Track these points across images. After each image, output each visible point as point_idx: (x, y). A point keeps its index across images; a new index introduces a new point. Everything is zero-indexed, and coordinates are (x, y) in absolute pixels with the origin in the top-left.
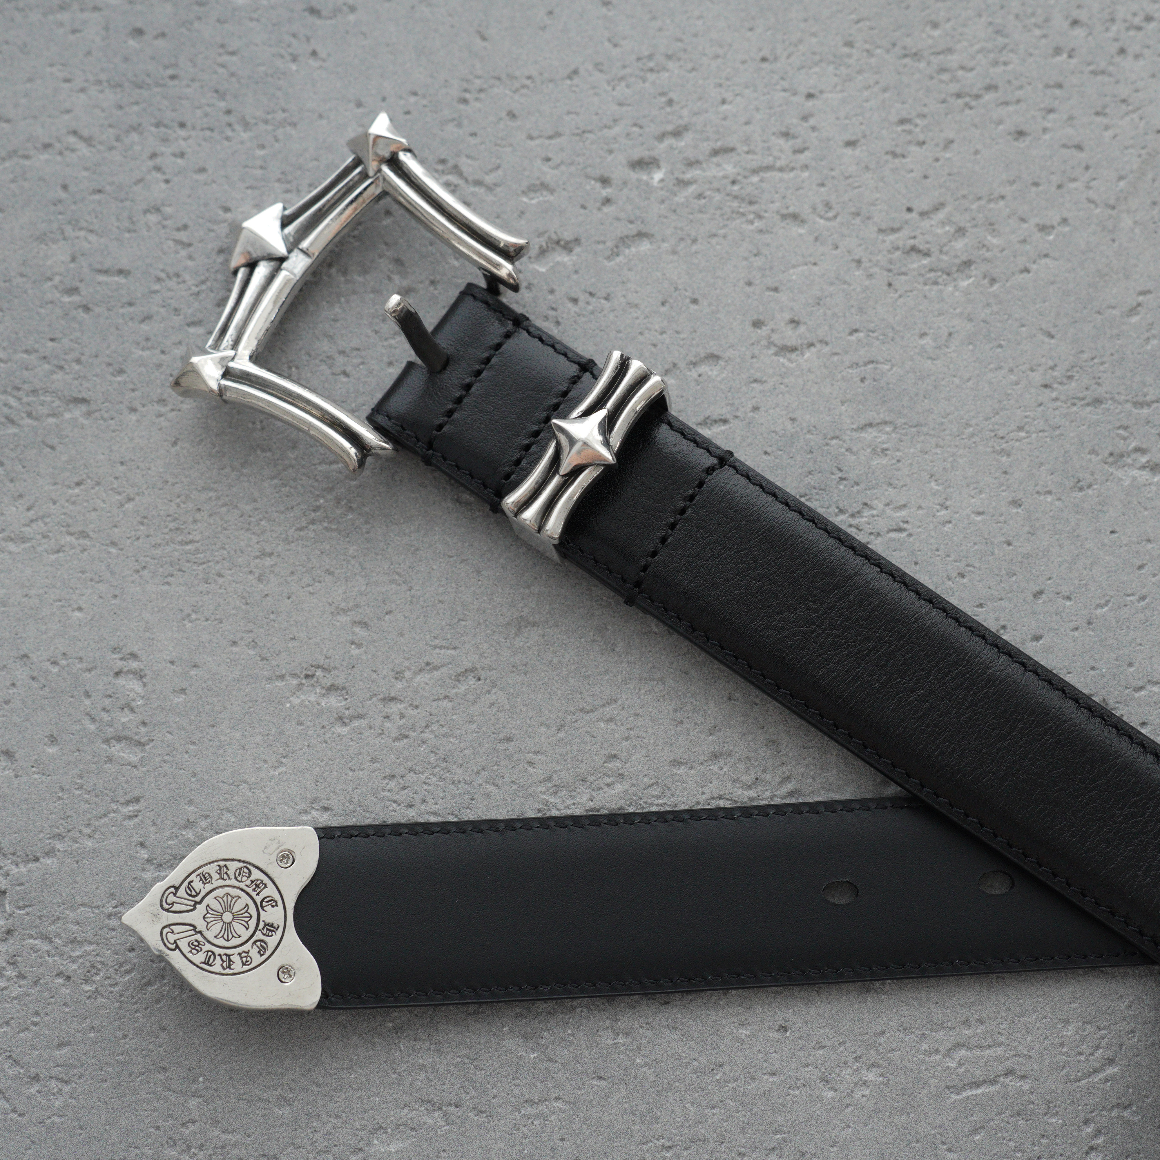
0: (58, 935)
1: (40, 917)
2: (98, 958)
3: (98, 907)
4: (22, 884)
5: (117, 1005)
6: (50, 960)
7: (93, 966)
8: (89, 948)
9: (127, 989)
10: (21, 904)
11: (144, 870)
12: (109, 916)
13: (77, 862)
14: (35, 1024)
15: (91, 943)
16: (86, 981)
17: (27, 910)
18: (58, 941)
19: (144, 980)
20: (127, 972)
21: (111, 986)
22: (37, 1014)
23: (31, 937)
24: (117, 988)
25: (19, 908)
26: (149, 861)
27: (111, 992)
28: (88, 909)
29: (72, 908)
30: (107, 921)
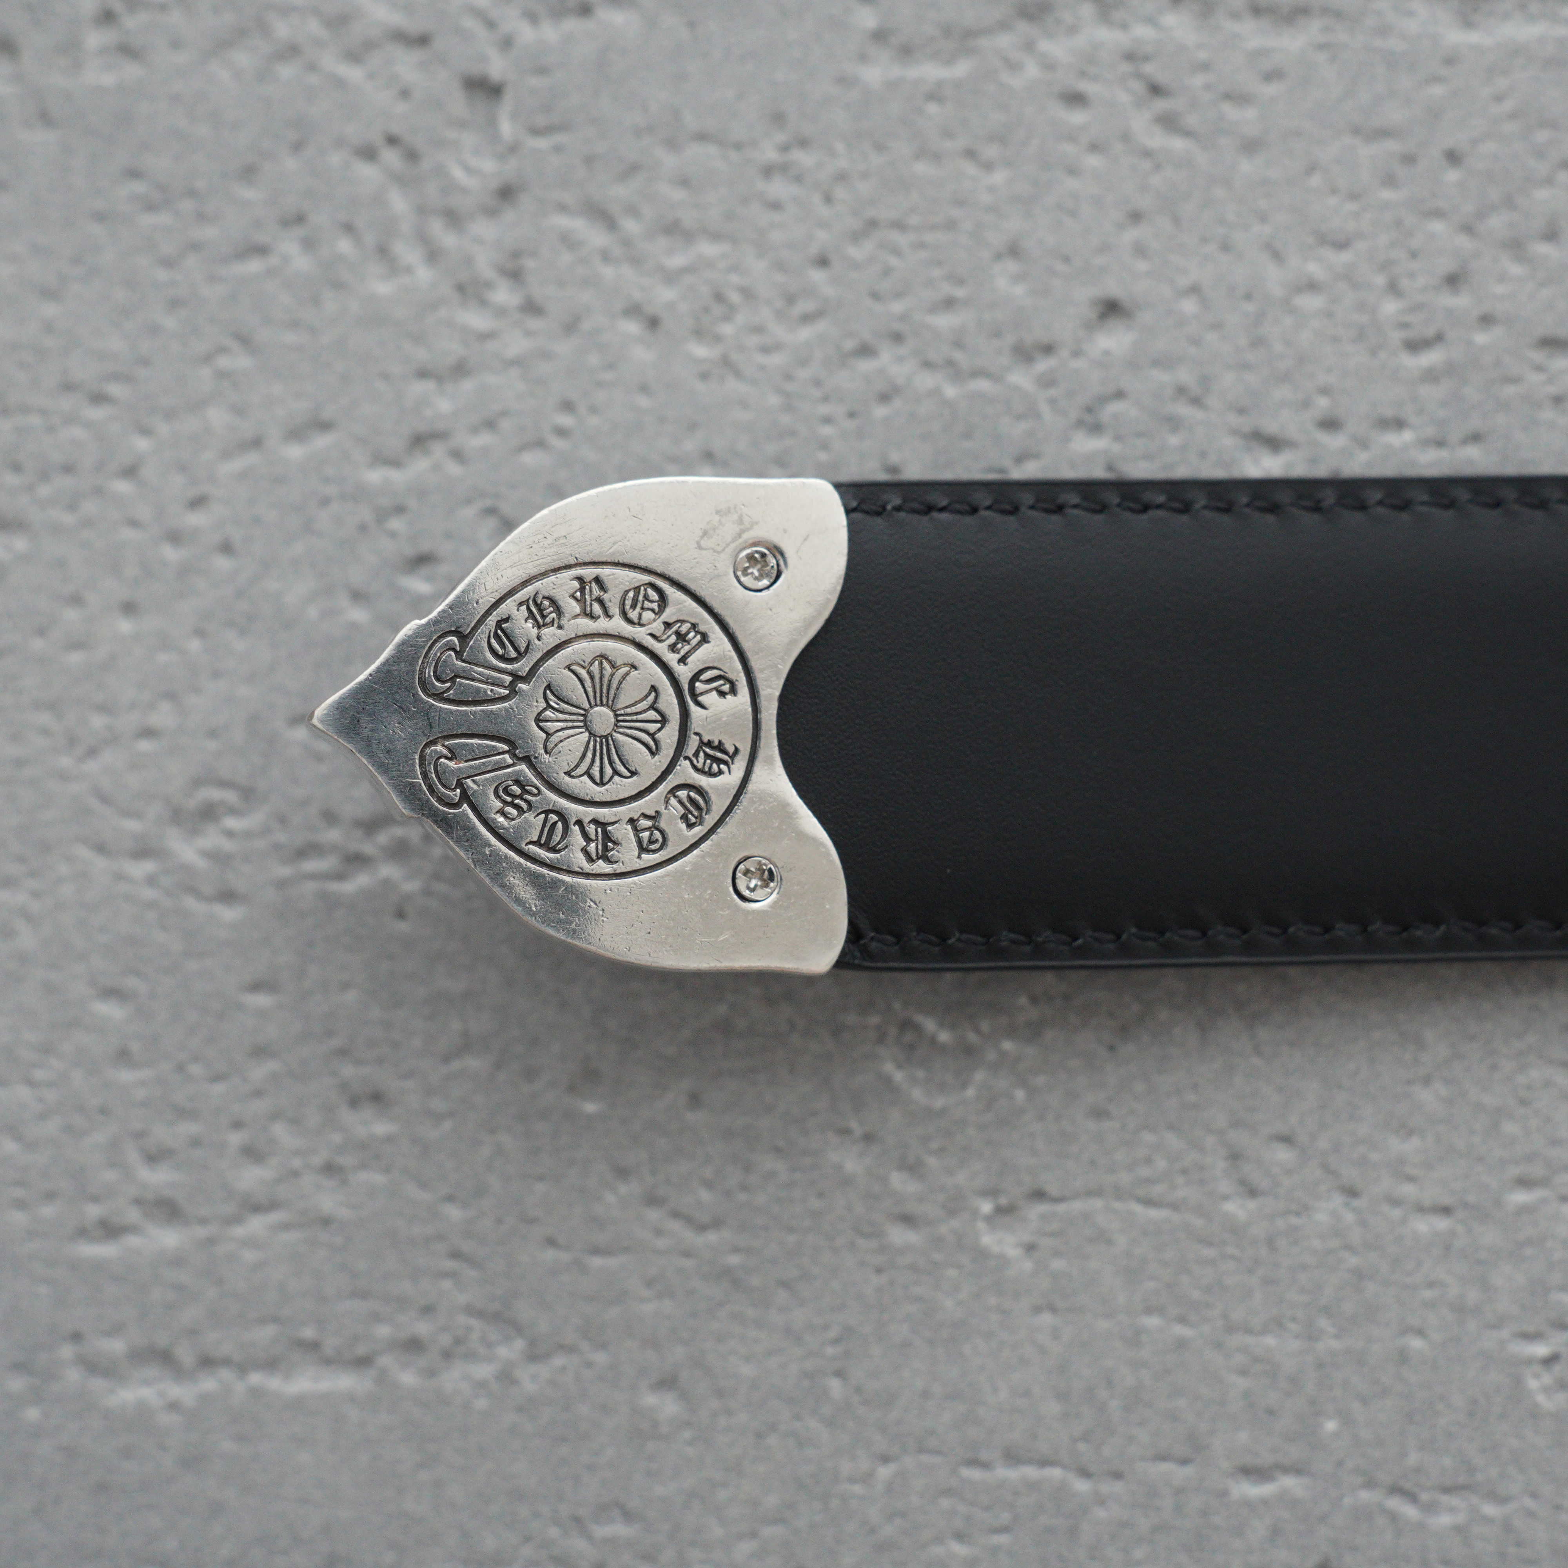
0: (632, 210)
1: (589, 160)
2: (734, 279)
3: (738, 146)
4: (542, 71)
5: (774, 400)
6: (608, 272)
7: (719, 297)
8: (708, 249)
9: (804, 362)
10: (541, 121)
11: (863, 58)
12: (768, 171)
13: (691, 25)
14: (562, 432)
15: (716, 237)
16: (699, 333)
17: (559, 138)
18: (631, 226)
19: (849, 344)
20: (807, 319)
21: (765, 350)
22: (568, 406)
23: (562, 208)
24: (776, 360)
25: (536, 131)
26: (880, 36)
27: (762, 368)
28: (712, 149)
29: (672, 144)
30: (760, 185)
